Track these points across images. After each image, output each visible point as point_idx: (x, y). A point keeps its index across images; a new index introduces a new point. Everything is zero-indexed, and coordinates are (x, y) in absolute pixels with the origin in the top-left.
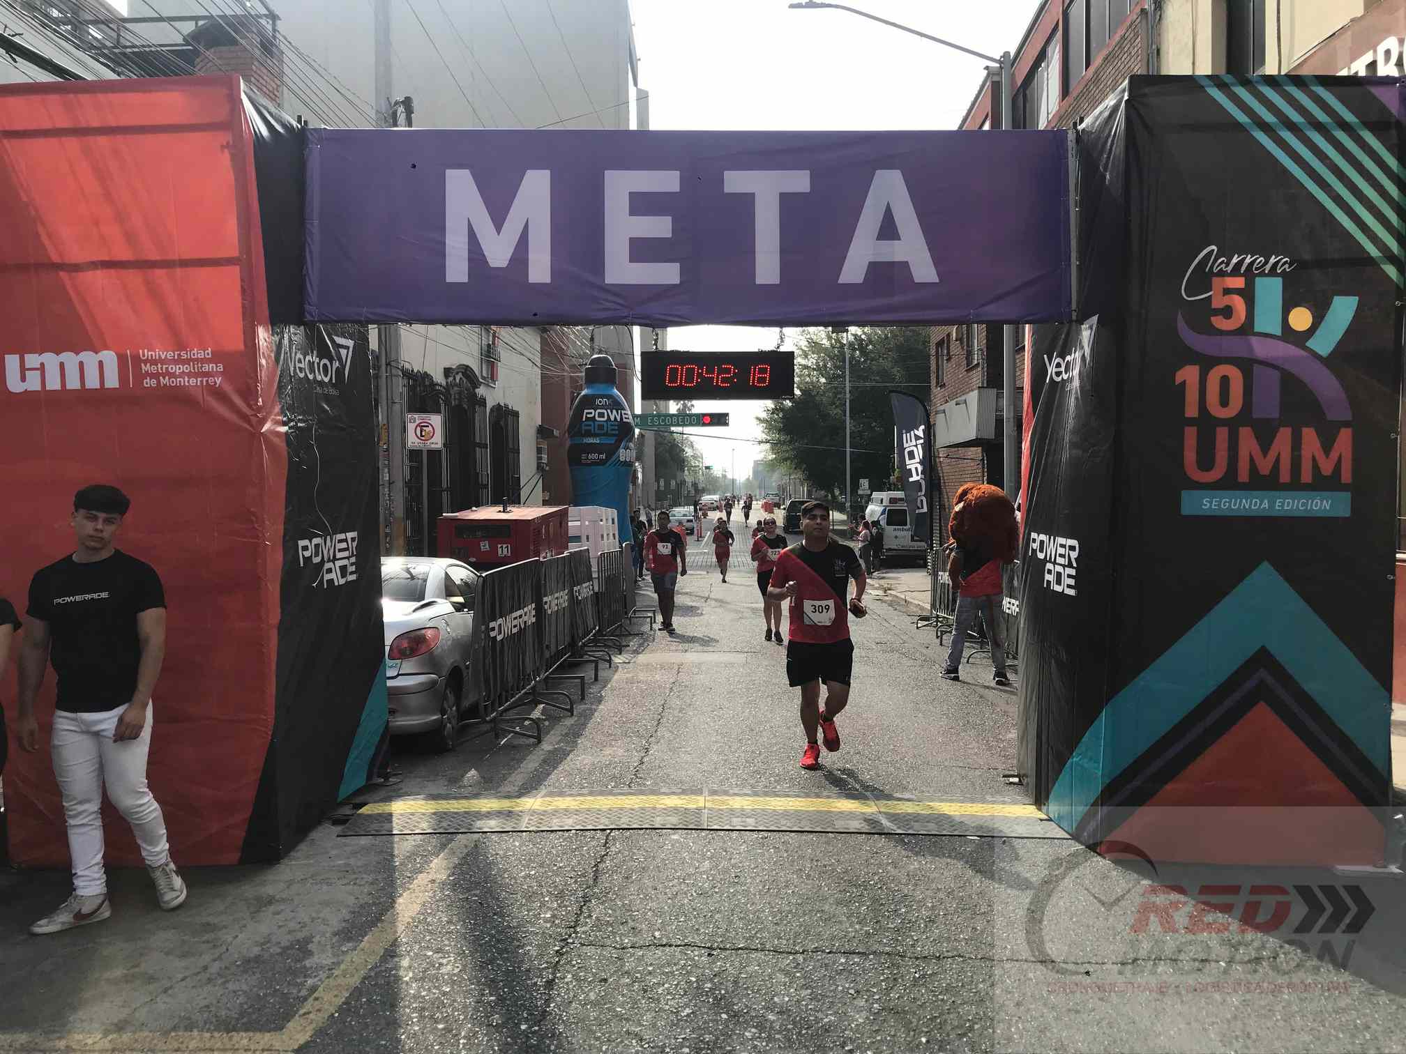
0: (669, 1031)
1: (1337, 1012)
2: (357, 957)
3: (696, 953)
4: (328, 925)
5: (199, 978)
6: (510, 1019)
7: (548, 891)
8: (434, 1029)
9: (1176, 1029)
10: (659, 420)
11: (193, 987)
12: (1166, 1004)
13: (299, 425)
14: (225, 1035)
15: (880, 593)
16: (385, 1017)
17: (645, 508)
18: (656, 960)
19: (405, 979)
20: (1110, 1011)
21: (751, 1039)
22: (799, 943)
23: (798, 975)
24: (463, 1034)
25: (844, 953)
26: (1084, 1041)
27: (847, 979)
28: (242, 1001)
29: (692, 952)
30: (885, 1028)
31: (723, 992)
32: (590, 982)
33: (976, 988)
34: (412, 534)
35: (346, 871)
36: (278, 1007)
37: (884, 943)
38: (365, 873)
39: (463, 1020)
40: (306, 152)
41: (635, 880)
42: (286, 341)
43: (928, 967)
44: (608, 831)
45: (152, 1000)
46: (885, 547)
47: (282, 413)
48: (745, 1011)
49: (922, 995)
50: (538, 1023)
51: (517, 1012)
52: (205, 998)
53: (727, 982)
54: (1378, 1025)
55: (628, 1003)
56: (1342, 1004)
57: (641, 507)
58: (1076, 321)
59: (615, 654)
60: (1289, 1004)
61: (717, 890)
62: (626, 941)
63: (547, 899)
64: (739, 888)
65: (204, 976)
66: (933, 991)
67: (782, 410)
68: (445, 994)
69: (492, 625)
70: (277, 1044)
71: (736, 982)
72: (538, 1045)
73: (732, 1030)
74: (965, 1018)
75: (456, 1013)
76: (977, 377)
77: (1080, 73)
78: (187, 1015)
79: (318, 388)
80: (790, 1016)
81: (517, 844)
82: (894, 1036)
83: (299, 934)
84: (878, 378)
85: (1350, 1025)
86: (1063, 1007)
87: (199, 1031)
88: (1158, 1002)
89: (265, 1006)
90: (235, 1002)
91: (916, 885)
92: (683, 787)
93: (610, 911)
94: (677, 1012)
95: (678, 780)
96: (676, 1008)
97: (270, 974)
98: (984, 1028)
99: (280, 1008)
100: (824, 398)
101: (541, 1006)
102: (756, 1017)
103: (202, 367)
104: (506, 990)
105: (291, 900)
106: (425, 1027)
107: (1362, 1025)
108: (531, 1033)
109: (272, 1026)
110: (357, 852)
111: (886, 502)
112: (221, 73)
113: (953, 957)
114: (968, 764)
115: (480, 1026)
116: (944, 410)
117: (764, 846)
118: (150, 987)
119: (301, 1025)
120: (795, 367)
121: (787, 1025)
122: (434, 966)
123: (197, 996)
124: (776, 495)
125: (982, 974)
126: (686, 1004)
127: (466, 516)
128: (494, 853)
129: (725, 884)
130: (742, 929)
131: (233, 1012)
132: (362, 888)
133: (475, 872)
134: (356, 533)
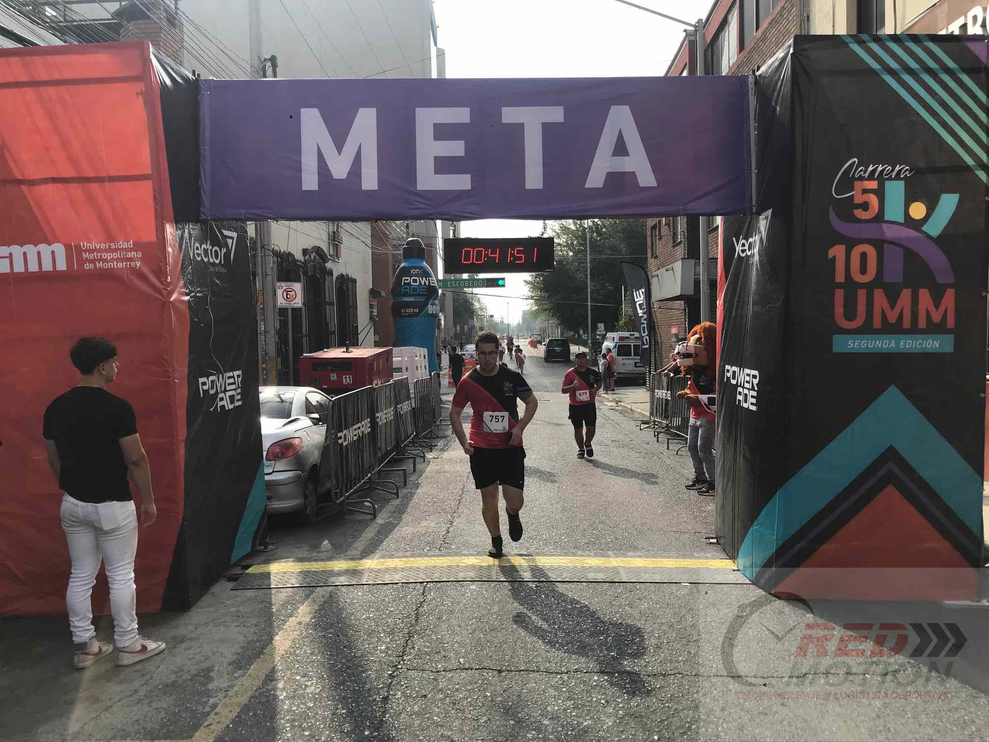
0: (472, 735)
1: (950, 711)
2: (246, 681)
3: (490, 674)
4: (225, 657)
5: (131, 699)
6: (357, 727)
7: (383, 629)
8: (302, 735)
9: (836, 726)
10: (455, 283)
11: (128, 706)
12: (829, 707)
13: (198, 295)
15: (614, 404)
16: (267, 727)
18: (461, 680)
19: (280, 698)
20: (789, 714)
21: (531, 739)
22: (563, 666)
23: (564, 689)
24: (323, 739)
25: (597, 672)
26: (771, 736)
27: (599, 692)
28: (163, 716)
29: (487, 673)
30: (628, 729)
31: (510, 704)
32: (414, 697)
33: (692, 698)
34: (281, 368)
35: (237, 616)
36: (188, 720)
37: (624, 665)
38: (251, 617)
39: (322, 728)
40: (199, 97)
41: (445, 620)
42: (186, 235)
43: (657, 682)
44: (425, 583)
45: (97, 716)
46: (616, 371)
47: (185, 287)
48: (527, 718)
49: (654, 703)
50: (377, 729)
51: (362, 721)
52: (135, 715)
53: (513, 696)
54: (980, 720)
55: (442, 713)
56: (955, 705)
58: (756, 213)
59: (427, 452)
60: (916, 706)
61: (504, 626)
62: (440, 666)
63: (382, 635)
65: (135, 697)
66: (661, 700)
67: (542, 276)
68: (309, 708)
69: (339, 435)
71: (519, 696)
73: (517, 732)
74: (685, 721)
75: (318, 723)
76: (681, 251)
77: (752, 35)
78: (123, 727)
79: (211, 268)
80: (559, 721)
81: (360, 594)
82: (634, 735)
83: (204, 664)
84: (609, 252)
85: (960, 720)
86: (755, 711)
87: (131, 740)
88: (823, 706)
89: (179, 720)
90: (158, 717)
91: (646, 620)
92: (478, 550)
93: (428, 644)
94: (478, 719)
95: (475, 544)
96: (477, 717)
97: (183, 695)
98: (698, 728)
99: (190, 721)
100: (572, 267)
101: (379, 717)
102: (535, 722)
103: (126, 254)
104: (353, 705)
105: (198, 638)
106: (295, 734)
107: (969, 720)
108: (372, 737)
109: (185, 735)
110: (245, 602)
111: (616, 340)
112: (137, 39)
113: (675, 674)
114: (680, 529)
115: (335, 732)
116: (657, 275)
117: (537, 593)
118: (96, 706)
119: (206, 734)
120: (555, 247)
121: (557, 728)
122: (302, 687)
123: (131, 712)
124: (539, 335)
125: (696, 687)
126: (483, 714)
127: (320, 355)
128: (343, 601)
129: (510, 622)
130: (523, 655)
131: (156, 725)
132: (249, 629)
133: (330, 616)
134: (241, 371)
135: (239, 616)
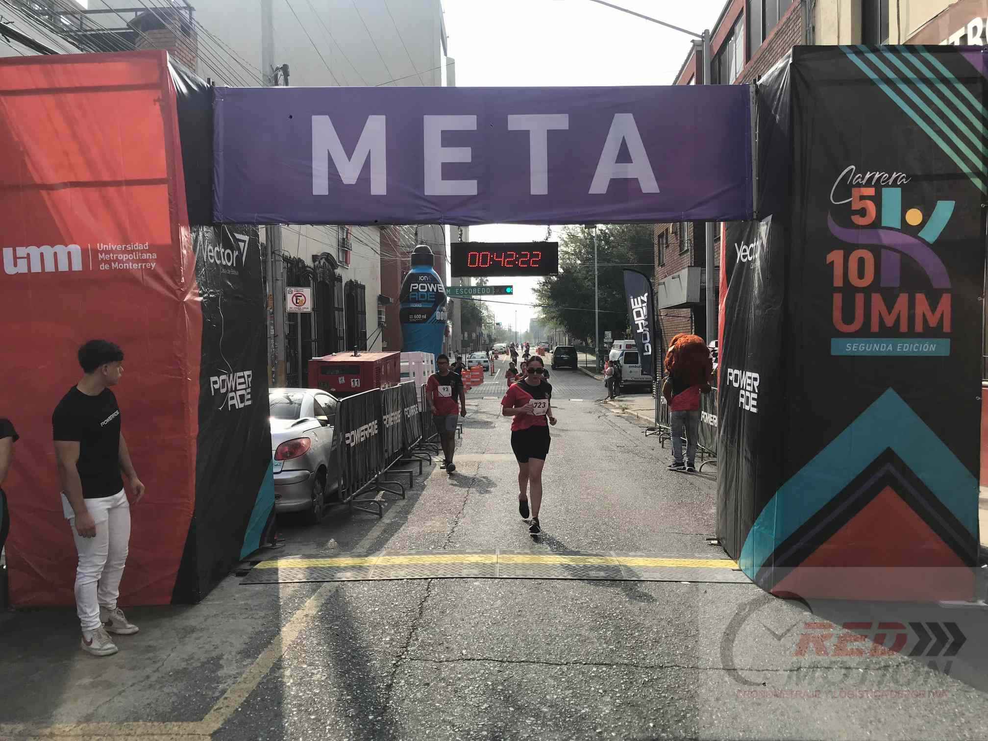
0: (473, 720)
1: (941, 704)
2: (253, 669)
3: (492, 665)
4: (233, 647)
5: (143, 684)
6: (361, 712)
7: (387, 622)
8: (308, 719)
9: (828, 716)
10: (463, 291)
11: (140, 690)
12: (821, 699)
13: (211, 296)
14: (162, 724)
15: (620, 411)
16: (274, 711)
17: (454, 353)
18: (463, 669)
19: (288, 684)
20: (782, 703)
21: (530, 725)
22: (563, 658)
23: (563, 680)
24: (328, 722)
25: (595, 664)
26: (764, 725)
27: (597, 682)
28: (174, 700)
29: (489, 664)
30: (624, 716)
31: (510, 692)
32: (417, 685)
33: (688, 688)
34: (290, 372)
36: (198, 704)
37: (623, 657)
38: (259, 610)
39: (328, 713)
40: (213, 104)
41: (448, 614)
42: (200, 237)
43: (654, 673)
44: (430, 580)
45: (110, 700)
46: (623, 379)
47: (198, 288)
48: (526, 705)
49: (650, 693)
50: (381, 714)
51: (366, 707)
52: (148, 699)
53: (513, 684)
54: (970, 712)
55: (444, 700)
56: (945, 698)
57: (452, 352)
58: (756, 220)
59: (434, 455)
60: (907, 699)
61: (506, 621)
62: (443, 657)
63: (387, 627)
64: (521, 619)
65: (148, 683)
66: (658, 691)
67: (550, 283)
68: (315, 694)
69: (347, 435)
70: (198, 730)
71: (519, 685)
72: (380, 729)
73: (517, 719)
74: (680, 709)
75: (324, 708)
76: (687, 259)
77: (759, 45)
78: (135, 710)
79: (223, 270)
80: (557, 708)
81: (366, 589)
82: (630, 722)
83: (214, 652)
84: (617, 260)
85: (950, 713)
86: (748, 701)
87: (143, 721)
89: (189, 703)
90: (169, 701)
91: (645, 616)
92: (482, 549)
93: (431, 636)
94: (479, 706)
95: (479, 543)
97: (193, 681)
98: (693, 716)
99: (200, 705)
100: (580, 274)
101: (383, 703)
102: (534, 709)
103: (141, 256)
104: (358, 691)
105: (208, 629)
106: (301, 718)
107: (959, 713)
108: (376, 721)
109: (195, 717)
110: (253, 596)
111: (624, 348)
112: (154, 49)
113: (672, 666)
114: (682, 531)
115: (340, 717)
116: (664, 283)
117: (538, 589)
118: (109, 691)
119: (215, 717)
120: (559, 253)
121: (555, 715)
122: (308, 675)
123: (143, 696)
124: (546, 343)
125: (692, 678)
126: (484, 701)
127: (329, 359)
128: (349, 595)
129: (511, 616)
130: (524, 647)
131: (167, 708)
132: (257, 621)
133: (336, 609)
134: (251, 372)
135: (247, 609)
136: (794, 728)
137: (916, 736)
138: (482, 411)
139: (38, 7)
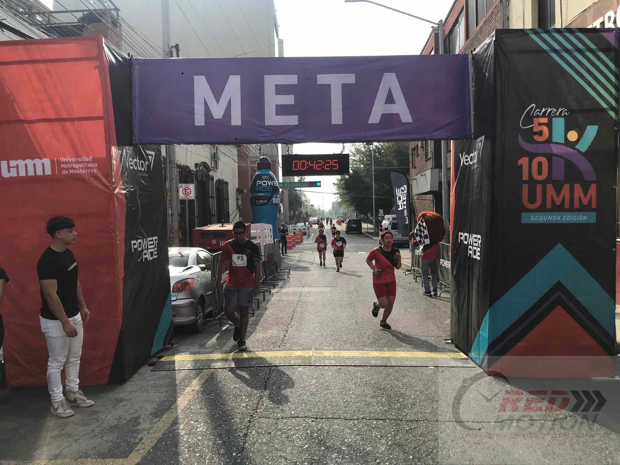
0: (299, 455)
1: (593, 442)
2: (160, 424)
3: (310, 420)
4: (147, 411)
5: (90, 435)
6: (228, 451)
7: (244, 394)
8: (195, 456)
10: (290, 185)
11: (88, 439)
13: (131, 190)
14: (103, 460)
16: (173, 451)
18: (292, 424)
19: (182, 434)
21: (335, 458)
22: (355, 415)
23: (355, 429)
24: (207, 458)
25: (375, 419)
27: (377, 430)
28: (110, 445)
29: (308, 420)
30: (394, 452)
31: (322, 437)
32: (263, 434)
33: (434, 434)
34: (182, 237)
35: (155, 386)
36: (125, 447)
37: (392, 415)
38: (164, 388)
39: (207, 452)
40: (132, 69)
41: (283, 388)
42: (124, 153)
43: (413, 425)
44: (271, 367)
45: (70, 445)
47: (123, 185)
48: (332, 446)
49: (410, 437)
50: (240, 452)
51: (231, 448)
52: (93, 444)
53: (324, 433)
54: (611, 447)
55: (280, 443)
58: (474, 138)
59: (272, 289)
61: (319, 392)
62: (279, 415)
63: (244, 397)
64: (328, 391)
65: (93, 434)
66: (415, 436)
67: (344, 179)
68: (199, 440)
71: (328, 433)
72: (240, 462)
73: (326, 454)
74: (429, 447)
75: (204, 449)
76: (430, 164)
77: (474, 29)
78: (86, 451)
79: (139, 173)
80: (352, 448)
82: (398, 456)
83: (135, 415)
84: (386, 165)
85: (599, 448)
87: (91, 458)
89: (120, 447)
90: (107, 445)
91: (406, 389)
92: (303, 347)
93: (272, 402)
94: (302, 447)
95: (301, 344)
96: (302, 445)
97: (122, 433)
98: (438, 452)
99: (127, 448)
100: (363, 174)
101: (242, 445)
102: (337, 448)
103: (88, 165)
104: (226, 438)
105: (131, 400)
106: (190, 455)
107: (605, 448)
108: (238, 457)
109: (123, 456)
110: (159, 378)
111: (391, 220)
112: (94, 35)
113: (423, 420)
114: (429, 335)
115: (215, 454)
116: (416, 179)
117: (339, 372)
118: (69, 439)
119: (136, 455)
120: (350, 161)
121: (351, 452)
122: (194, 428)
123: (90, 443)
124: (342, 217)
125: (436, 427)
126: (306, 443)
127: (205, 228)
128: (220, 377)
129: (322, 389)
130: (330, 409)
131: (106, 450)
132: (162, 394)
133: (212, 386)
134: (157, 237)
136: (501, 458)
137: (577, 463)
138: (302, 260)
139: (22, 9)
